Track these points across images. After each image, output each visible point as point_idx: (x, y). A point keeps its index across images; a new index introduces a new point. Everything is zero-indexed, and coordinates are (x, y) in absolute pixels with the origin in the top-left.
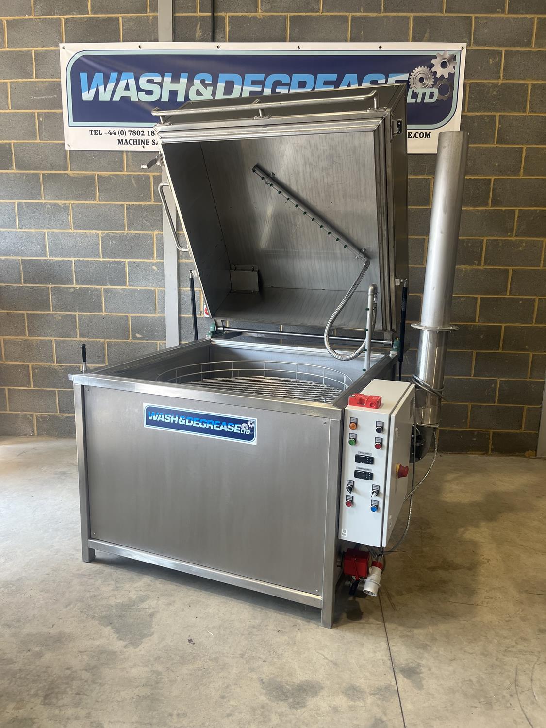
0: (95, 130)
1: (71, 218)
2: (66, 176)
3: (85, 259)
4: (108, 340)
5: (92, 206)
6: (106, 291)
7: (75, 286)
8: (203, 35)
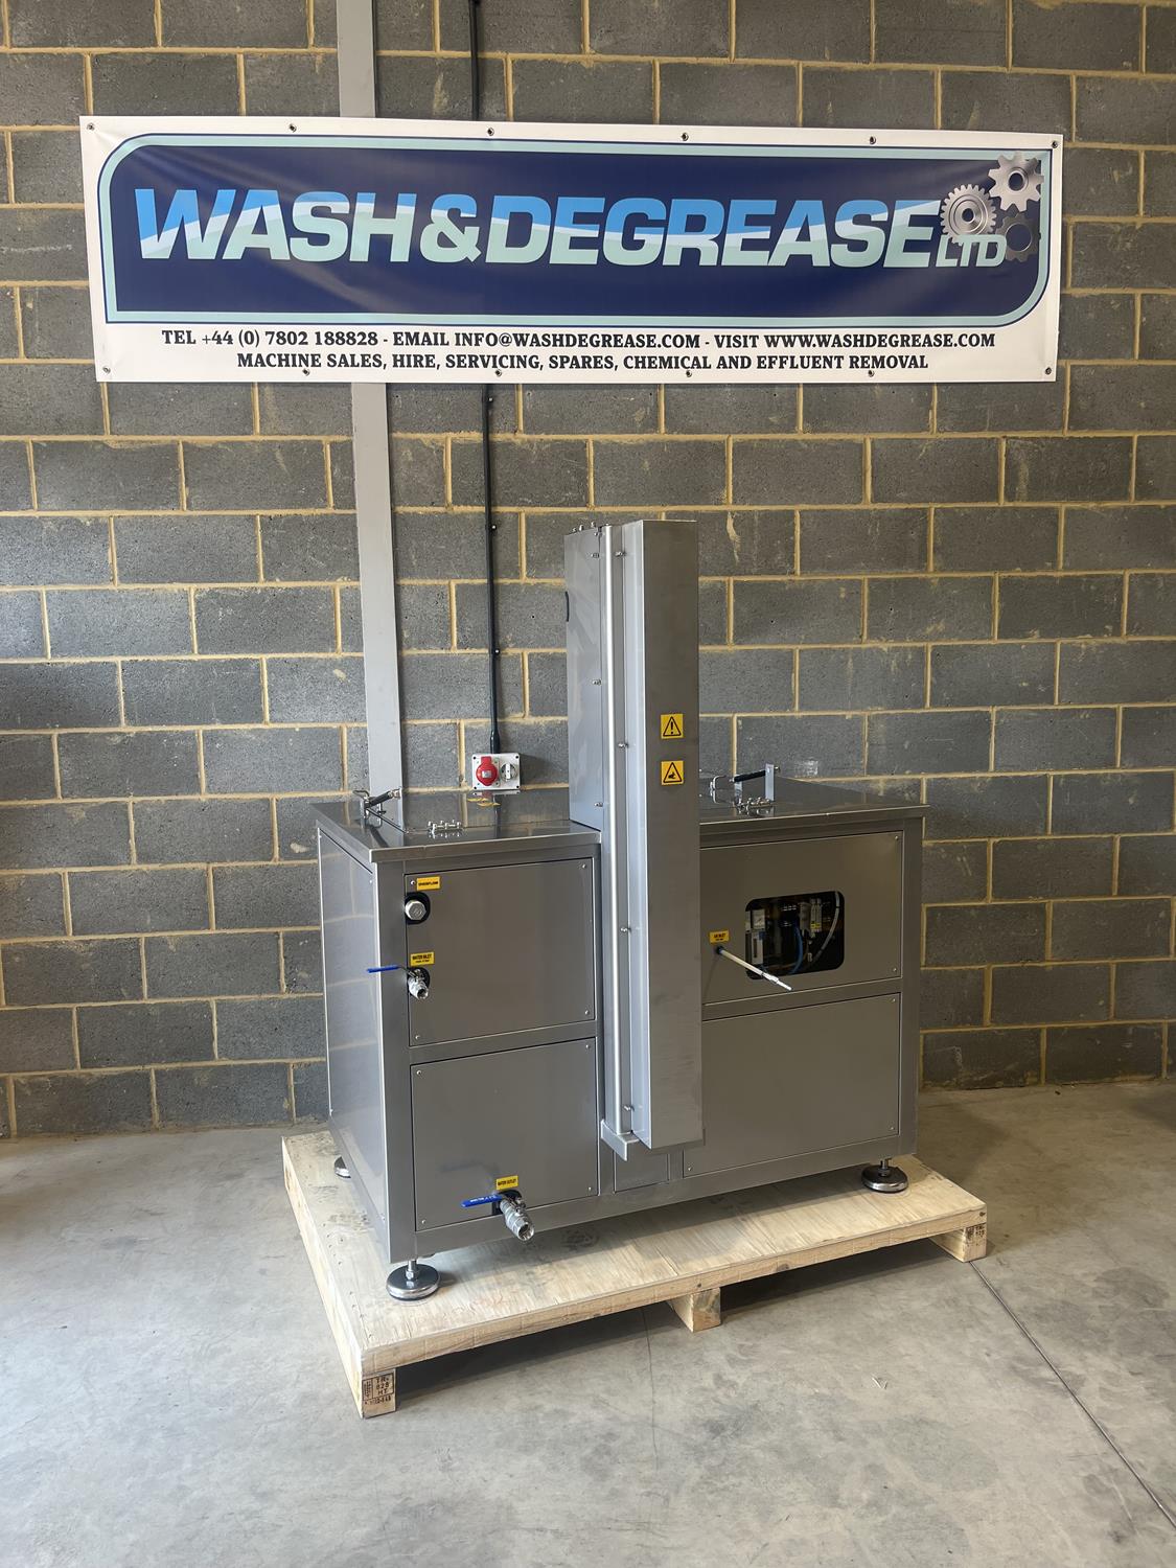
0: (177, 332)
1: (112, 555)
2: (99, 447)
3: (152, 658)
4: (216, 865)
5: (170, 521)
6: (210, 737)
7: (124, 728)
8: (451, 103)
